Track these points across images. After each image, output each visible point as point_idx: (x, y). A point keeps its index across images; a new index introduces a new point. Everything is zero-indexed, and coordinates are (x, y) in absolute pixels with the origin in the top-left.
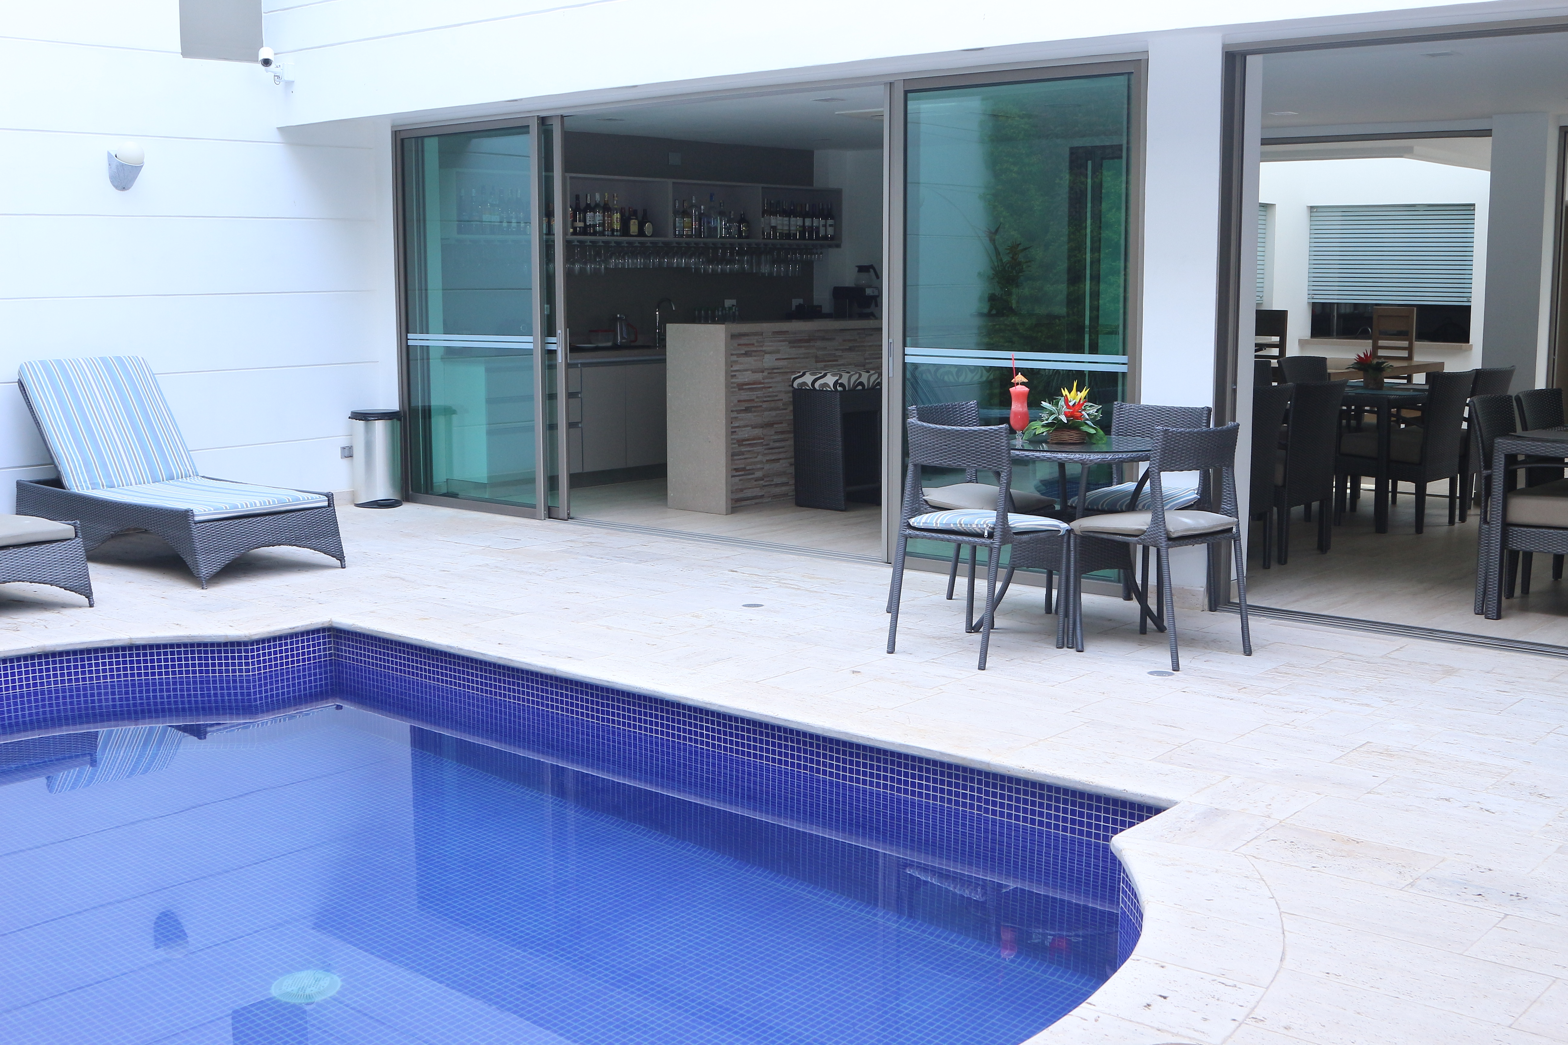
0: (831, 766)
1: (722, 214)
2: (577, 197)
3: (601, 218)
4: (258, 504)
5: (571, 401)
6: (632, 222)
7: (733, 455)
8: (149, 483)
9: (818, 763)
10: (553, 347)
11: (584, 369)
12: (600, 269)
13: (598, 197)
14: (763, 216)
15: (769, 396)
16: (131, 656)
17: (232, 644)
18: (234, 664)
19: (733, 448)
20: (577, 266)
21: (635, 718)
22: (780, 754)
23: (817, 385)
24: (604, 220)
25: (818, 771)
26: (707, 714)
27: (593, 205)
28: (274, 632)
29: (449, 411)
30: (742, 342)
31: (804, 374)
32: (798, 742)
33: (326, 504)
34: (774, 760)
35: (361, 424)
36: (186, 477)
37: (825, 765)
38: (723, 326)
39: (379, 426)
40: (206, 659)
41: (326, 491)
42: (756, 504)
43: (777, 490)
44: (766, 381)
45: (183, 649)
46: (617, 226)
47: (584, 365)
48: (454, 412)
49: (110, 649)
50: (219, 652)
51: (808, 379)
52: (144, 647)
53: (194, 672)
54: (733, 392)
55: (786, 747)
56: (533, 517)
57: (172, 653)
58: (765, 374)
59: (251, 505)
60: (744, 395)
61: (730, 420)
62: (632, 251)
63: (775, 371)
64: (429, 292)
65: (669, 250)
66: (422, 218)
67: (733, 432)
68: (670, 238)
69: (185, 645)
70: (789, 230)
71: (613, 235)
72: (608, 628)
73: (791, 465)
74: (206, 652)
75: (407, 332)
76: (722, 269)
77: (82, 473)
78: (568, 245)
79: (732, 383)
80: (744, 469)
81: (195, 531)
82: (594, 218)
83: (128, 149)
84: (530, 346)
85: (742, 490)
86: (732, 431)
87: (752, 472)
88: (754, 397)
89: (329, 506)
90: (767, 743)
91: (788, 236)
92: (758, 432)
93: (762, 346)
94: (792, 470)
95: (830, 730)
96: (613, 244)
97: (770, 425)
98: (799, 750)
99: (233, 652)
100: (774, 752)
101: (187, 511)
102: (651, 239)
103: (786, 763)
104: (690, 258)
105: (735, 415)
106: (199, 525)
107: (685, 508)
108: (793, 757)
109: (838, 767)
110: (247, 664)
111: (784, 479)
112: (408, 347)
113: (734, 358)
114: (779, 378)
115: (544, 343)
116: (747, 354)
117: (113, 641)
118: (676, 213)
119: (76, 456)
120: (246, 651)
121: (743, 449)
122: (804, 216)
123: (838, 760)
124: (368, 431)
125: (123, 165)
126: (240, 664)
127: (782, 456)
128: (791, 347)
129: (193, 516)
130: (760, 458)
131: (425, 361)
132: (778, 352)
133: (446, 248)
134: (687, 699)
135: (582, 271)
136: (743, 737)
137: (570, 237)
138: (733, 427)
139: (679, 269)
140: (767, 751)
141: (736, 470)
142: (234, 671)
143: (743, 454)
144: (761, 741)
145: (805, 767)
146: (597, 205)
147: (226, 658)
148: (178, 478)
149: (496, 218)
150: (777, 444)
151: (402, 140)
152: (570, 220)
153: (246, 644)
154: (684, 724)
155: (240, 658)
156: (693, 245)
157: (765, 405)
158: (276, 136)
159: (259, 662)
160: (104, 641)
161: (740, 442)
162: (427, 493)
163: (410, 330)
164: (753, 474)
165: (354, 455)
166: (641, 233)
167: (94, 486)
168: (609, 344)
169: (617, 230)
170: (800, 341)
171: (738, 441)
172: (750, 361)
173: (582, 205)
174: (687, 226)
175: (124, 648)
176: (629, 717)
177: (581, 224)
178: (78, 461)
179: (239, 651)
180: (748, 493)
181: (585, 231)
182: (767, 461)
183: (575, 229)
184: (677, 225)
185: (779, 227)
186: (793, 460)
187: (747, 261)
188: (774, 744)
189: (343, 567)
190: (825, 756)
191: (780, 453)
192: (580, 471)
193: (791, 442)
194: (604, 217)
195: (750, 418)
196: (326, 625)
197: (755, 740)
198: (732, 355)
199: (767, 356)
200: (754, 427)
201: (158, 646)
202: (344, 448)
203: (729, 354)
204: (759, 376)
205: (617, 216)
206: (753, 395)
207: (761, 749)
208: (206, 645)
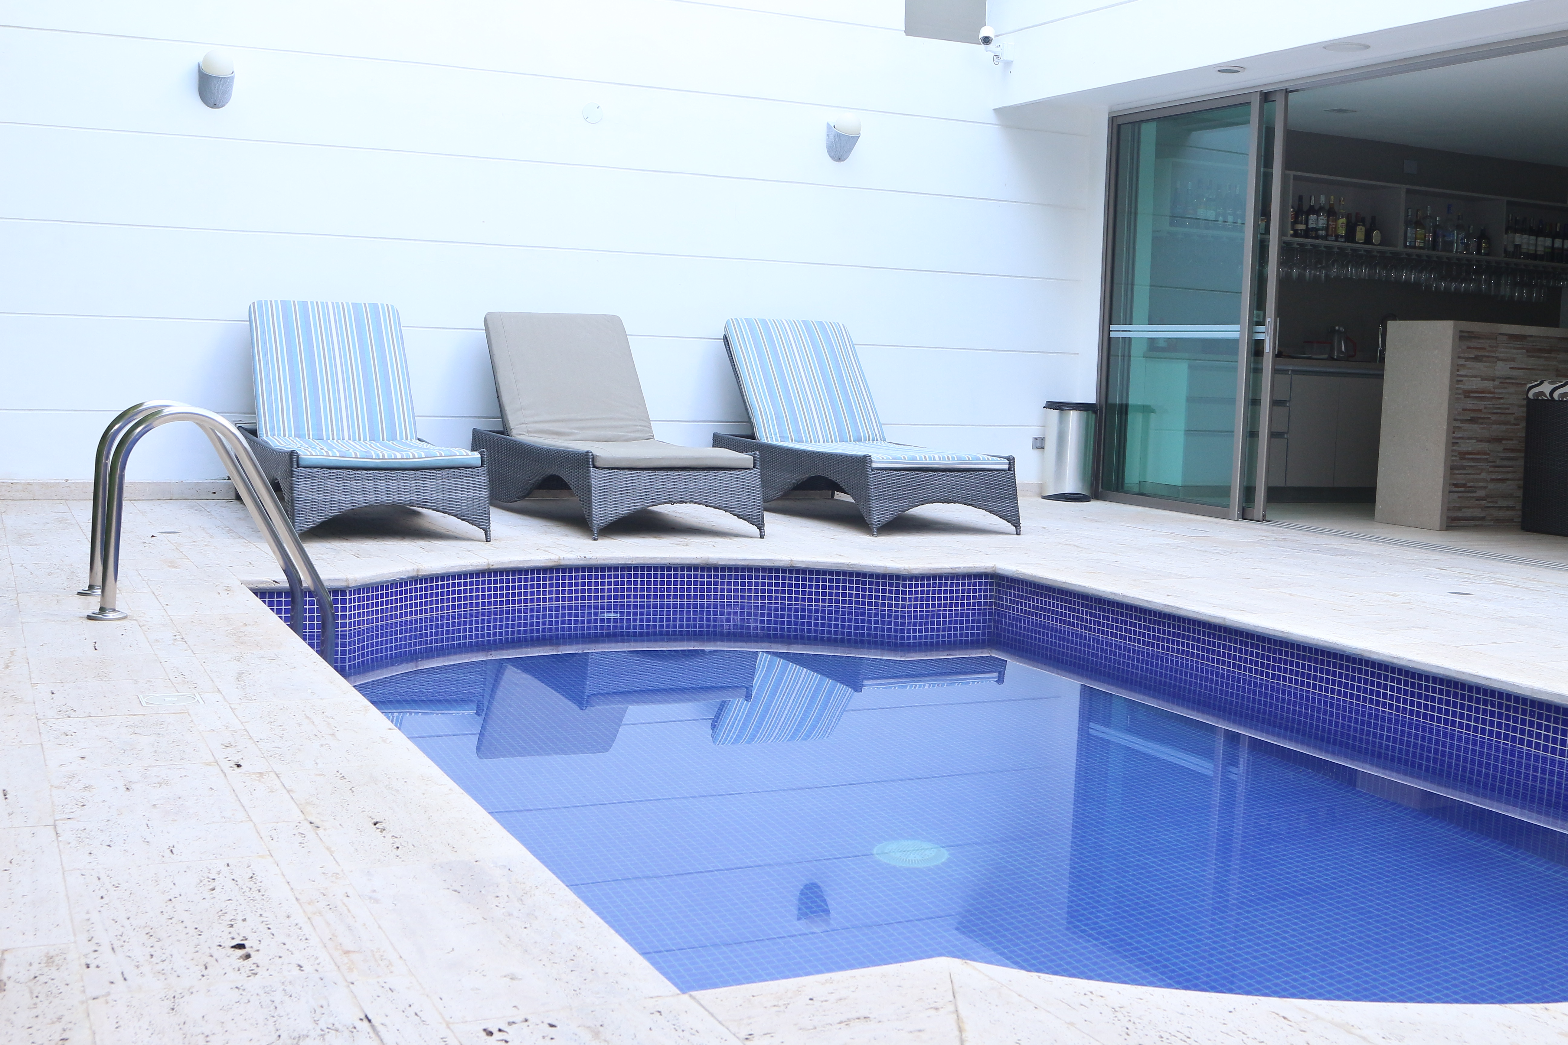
0: (1538, 736)
1: (1459, 227)
2: (1300, 198)
3: (1325, 222)
4: (937, 459)
5: (1276, 409)
6: (1358, 228)
7: (1452, 469)
8: (836, 441)
9: (1522, 732)
10: (1261, 337)
11: (1295, 377)
12: (1320, 276)
13: (1323, 198)
14: (1506, 233)
15: (1499, 408)
16: (790, 579)
17: (891, 577)
18: (890, 598)
19: (1453, 461)
20: (1295, 272)
21: (1309, 676)
22: (1476, 720)
23: (1556, 395)
24: (1328, 224)
25: (1522, 741)
26: (1393, 672)
27: (1317, 208)
28: (934, 569)
29: (1147, 410)
30: (1471, 344)
31: (1542, 383)
32: (1500, 706)
33: (1006, 467)
34: (1468, 727)
35: (1055, 413)
36: (873, 440)
37: (1530, 734)
38: (1450, 323)
39: (1073, 416)
40: (864, 590)
41: (1007, 455)
42: (1476, 526)
43: (1502, 514)
44: (1496, 391)
45: (841, 578)
46: (1342, 232)
47: (1294, 372)
48: (1153, 411)
49: (770, 570)
50: (877, 584)
51: (1546, 388)
52: (804, 571)
53: (850, 602)
54: (1458, 399)
55: (1485, 712)
56: (1225, 517)
57: (831, 581)
58: (1497, 383)
59: (930, 458)
60: (1470, 404)
61: (1453, 430)
62: (1357, 259)
63: (1508, 381)
64: (1135, 287)
65: (1396, 261)
66: (1133, 210)
67: (1454, 444)
68: (1400, 248)
69: (844, 574)
70: (1536, 251)
71: (1336, 240)
72: (1291, 595)
73: (1519, 487)
74: (864, 583)
75: (1110, 323)
76: (1455, 288)
77: (773, 426)
78: (1286, 249)
79: (1458, 389)
80: (1464, 486)
81: (871, 476)
82: (1318, 221)
83: (846, 121)
84: (1236, 335)
85: (1460, 508)
86: (1453, 442)
87: (1472, 490)
88: (1482, 407)
89: (1009, 469)
90: (1462, 707)
91: (1535, 256)
92: (1483, 446)
93: (1495, 352)
94: (1520, 493)
95: (1540, 691)
96: (1336, 250)
97: (1498, 440)
98: (1500, 716)
99: (891, 585)
100: (1469, 718)
101: (865, 456)
102: (1379, 247)
103: (1483, 731)
104: (1421, 272)
105: (1458, 424)
106: (875, 472)
107: (1394, 521)
108: (1492, 724)
109: (1546, 738)
110: (904, 599)
111: (1511, 503)
112: (1110, 338)
113: (1462, 362)
114: (1512, 390)
115: (1251, 332)
116: (1477, 359)
117: (774, 561)
118: (1408, 224)
119: (769, 409)
120: (904, 586)
121: (1465, 463)
122: (1554, 237)
123: (1547, 729)
124: (1062, 421)
125: (840, 135)
126: (897, 599)
127: (1510, 476)
128: (1528, 356)
129: (871, 462)
130: (1483, 475)
131: (1126, 358)
132: (1513, 360)
133: (1157, 240)
134: (1371, 652)
135: (1301, 276)
136: (1433, 699)
137: (1289, 239)
138: (1454, 438)
139: (1407, 283)
140: (1462, 716)
141: (1455, 485)
142: (890, 605)
143: (1465, 469)
144: (1455, 705)
145: (1506, 737)
146: (1321, 209)
147: (884, 591)
148: (865, 440)
149: (1211, 215)
150: (1505, 463)
151: (1119, 126)
152: (1290, 220)
153: (905, 578)
154: (1366, 683)
155: (897, 592)
156: (1425, 258)
157: (1494, 417)
158: (992, 118)
159: (916, 599)
160: (766, 560)
161: (1463, 455)
162: (1117, 490)
163: (1113, 322)
164: (1475, 492)
165: (1046, 447)
166: (1368, 240)
167: (783, 438)
168: (1325, 356)
169: (1342, 236)
170: (1540, 350)
171: (1460, 453)
172: (1480, 367)
173: (1305, 207)
174: (1418, 238)
175: (784, 571)
176: (1303, 674)
177: (1302, 227)
178: (771, 414)
179: (898, 585)
180: (1468, 513)
181: (1307, 233)
182: (1492, 480)
183: (1296, 231)
184: (1409, 235)
185: (1525, 246)
186: (1521, 482)
187: (1485, 281)
188: (1470, 708)
189: (1018, 533)
190: (1531, 724)
191: (1508, 472)
192: (1282, 485)
193: (1521, 462)
194: (1328, 221)
195: (1476, 429)
196: (989, 570)
197: (1448, 703)
198: (1459, 357)
199: (1500, 364)
200: (1479, 440)
201: (818, 572)
202: (1036, 439)
203: (1457, 356)
204: (1489, 385)
205: (1342, 221)
206: (1481, 404)
207: (1454, 714)
208: (864, 575)
